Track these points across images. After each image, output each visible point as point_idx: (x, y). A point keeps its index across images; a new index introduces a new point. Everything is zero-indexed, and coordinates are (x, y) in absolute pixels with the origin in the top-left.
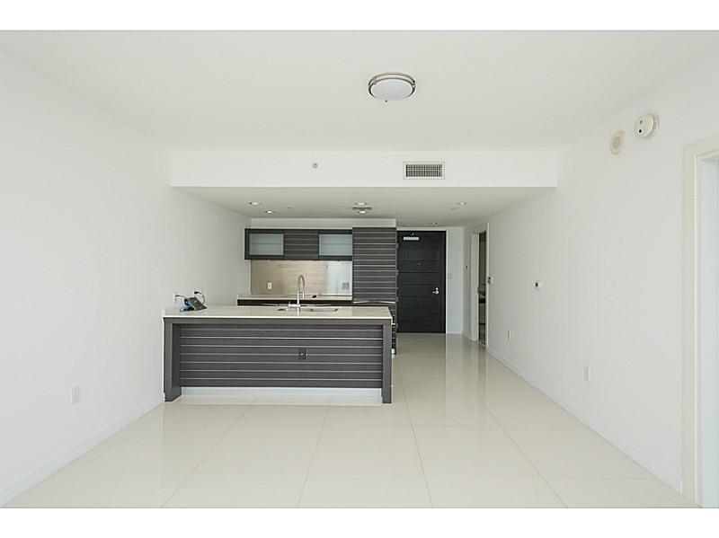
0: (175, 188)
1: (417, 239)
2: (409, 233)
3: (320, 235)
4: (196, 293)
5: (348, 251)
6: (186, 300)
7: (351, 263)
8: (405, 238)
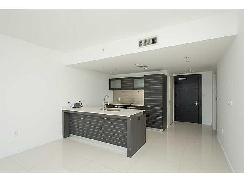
0: (68, 65)
1: (186, 79)
2: (181, 77)
3: (134, 80)
4: (80, 101)
5: (142, 85)
6: (74, 104)
7: (143, 90)
8: (179, 79)
